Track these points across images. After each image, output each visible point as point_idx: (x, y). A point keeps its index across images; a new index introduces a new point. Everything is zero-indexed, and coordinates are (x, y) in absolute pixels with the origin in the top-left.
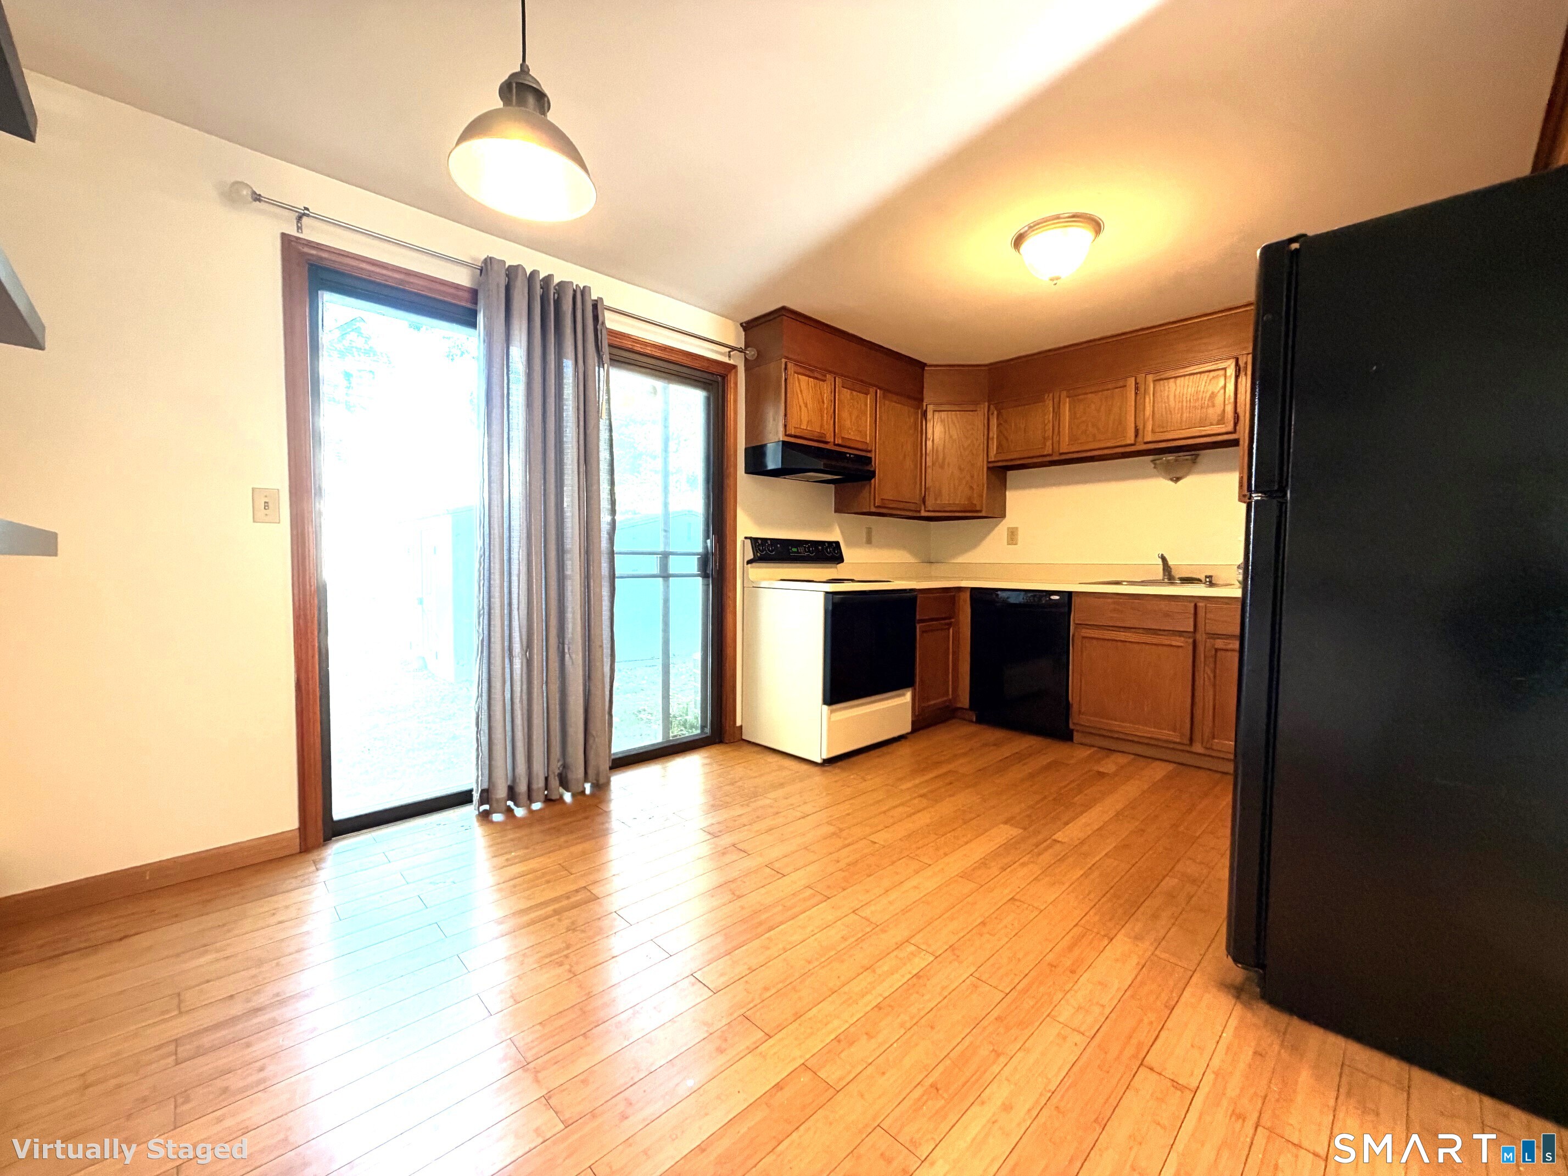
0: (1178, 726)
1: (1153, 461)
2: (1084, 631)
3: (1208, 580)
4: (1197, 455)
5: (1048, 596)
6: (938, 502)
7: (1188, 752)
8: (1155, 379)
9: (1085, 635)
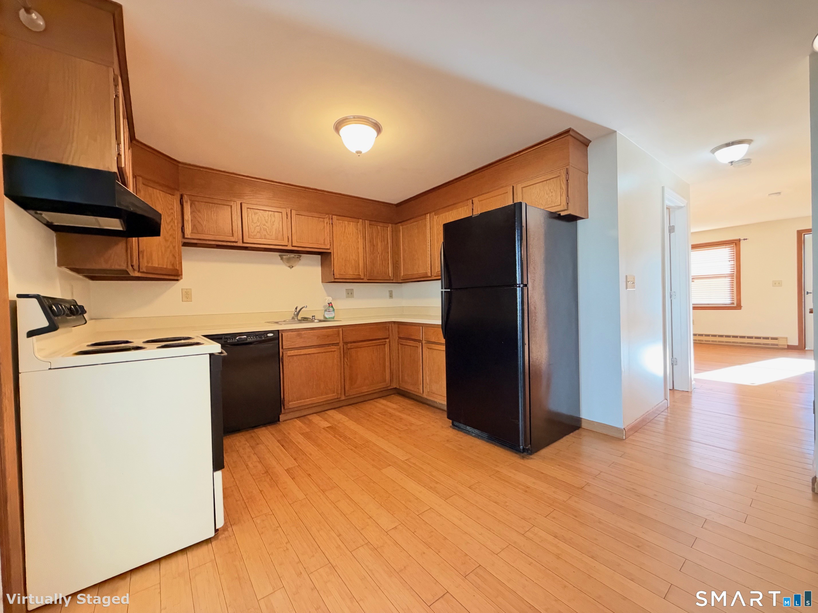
0: (336, 391)
1: (280, 256)
2: (289, 352)
3: (313, 318)
4: (300, 256)
5: (265, 334)
6: (150, 265)
7: (339, 401)
8: (296, 213)
9: (290, 355)
